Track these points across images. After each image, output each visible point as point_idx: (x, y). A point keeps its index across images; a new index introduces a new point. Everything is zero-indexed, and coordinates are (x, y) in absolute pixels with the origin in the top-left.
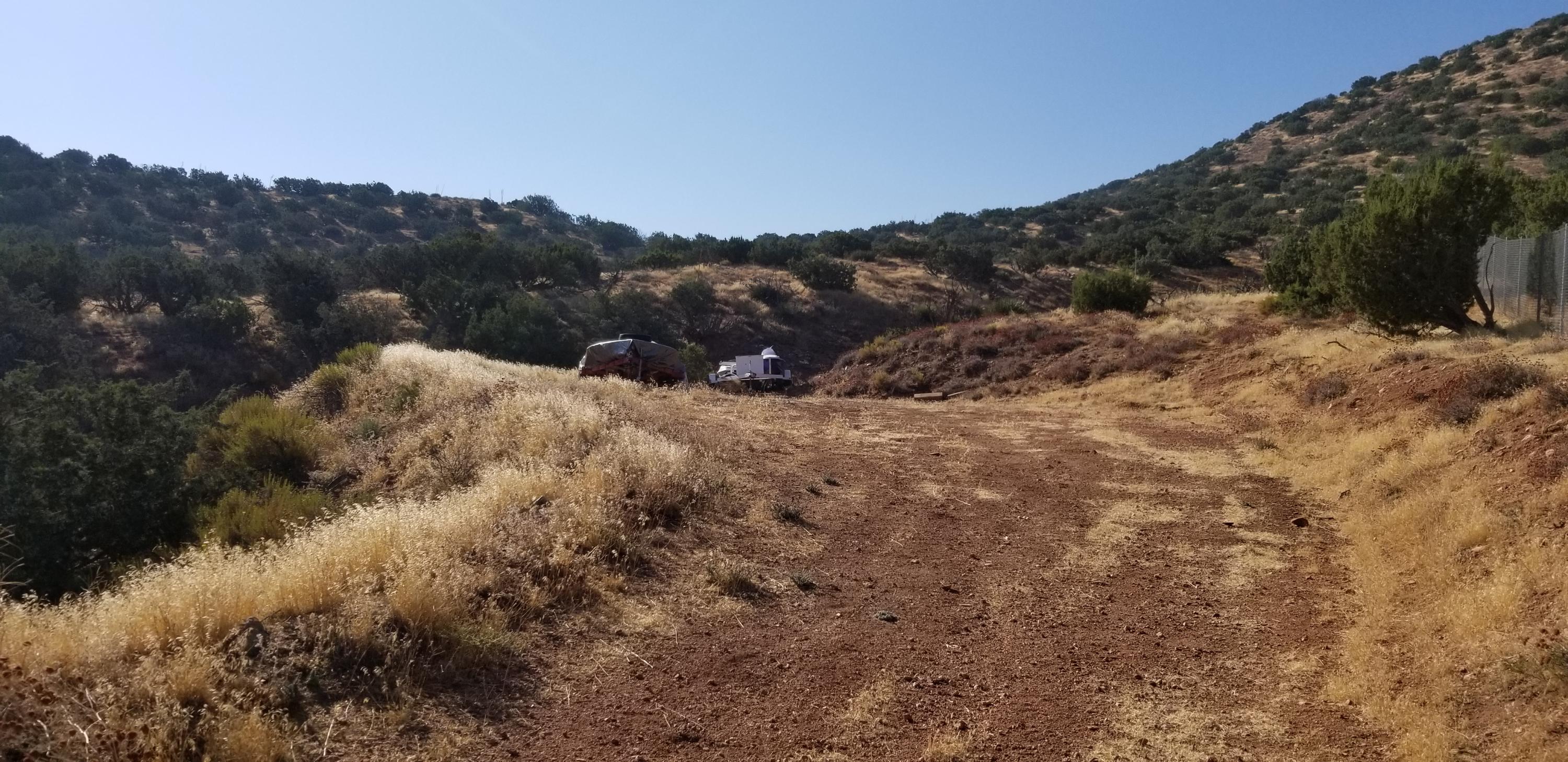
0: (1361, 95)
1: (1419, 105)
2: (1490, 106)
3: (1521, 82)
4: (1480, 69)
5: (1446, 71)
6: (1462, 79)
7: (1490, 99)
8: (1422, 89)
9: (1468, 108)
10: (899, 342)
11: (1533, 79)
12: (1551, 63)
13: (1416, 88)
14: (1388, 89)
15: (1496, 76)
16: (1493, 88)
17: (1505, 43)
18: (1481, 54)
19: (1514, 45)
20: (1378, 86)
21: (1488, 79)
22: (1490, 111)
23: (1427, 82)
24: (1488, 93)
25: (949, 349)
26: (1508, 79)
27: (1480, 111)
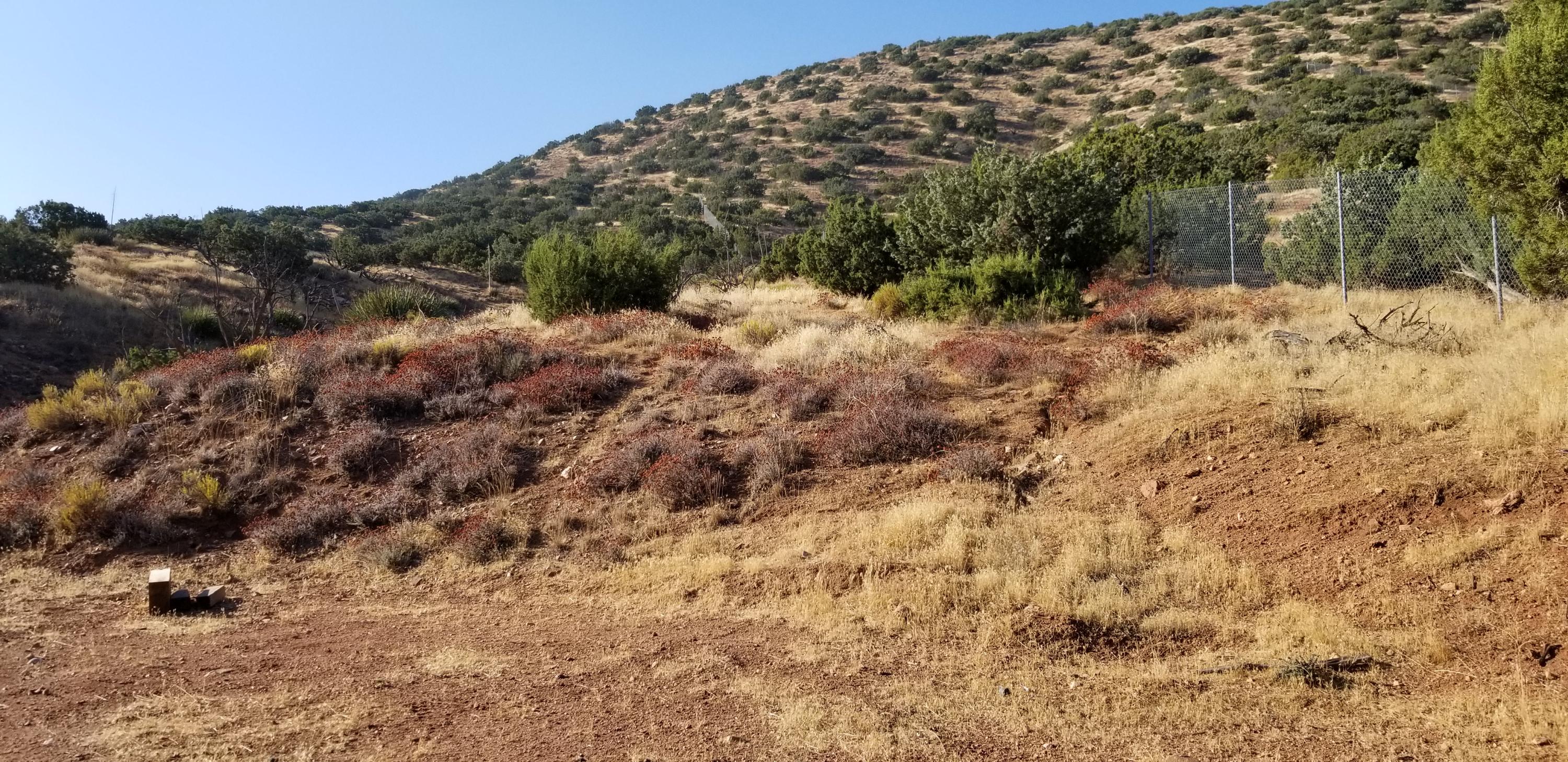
0: (646, 122)
1: (701, 133)
2: (763, 138)
3: (785, 119)
4: (747, 105)
5: (717, 105)
6: (733, 114)
7: (763, 132)
8: (699, 121)
9: (746, 138)
10: (144, 386)
11: (795, 117)
12: (805, 106)
13: (694, 119)
14: (669, 118)
15: (763, 113)
16: (762, 122)
17: (763, 86)
18: (744, 94)
19: (772, 88)
20: (659, 115)
21: (756, 115)
22: (764, 142)
23: (702, 114)
24: (761, 126)
25: (285, 405)
26: (774, 116)
27: (755, 142)
